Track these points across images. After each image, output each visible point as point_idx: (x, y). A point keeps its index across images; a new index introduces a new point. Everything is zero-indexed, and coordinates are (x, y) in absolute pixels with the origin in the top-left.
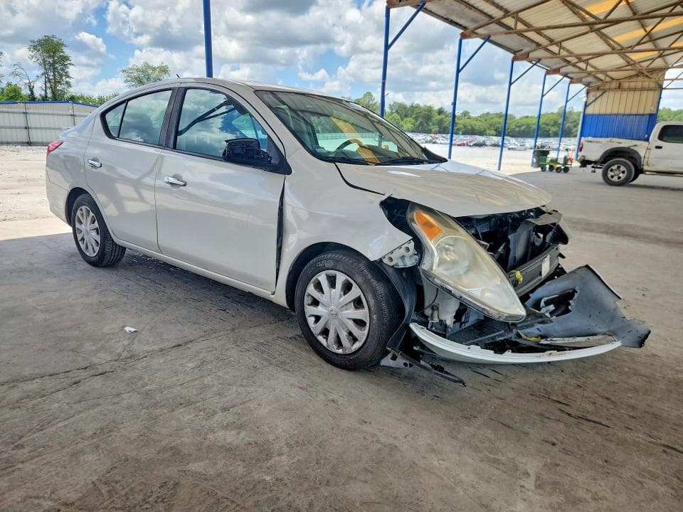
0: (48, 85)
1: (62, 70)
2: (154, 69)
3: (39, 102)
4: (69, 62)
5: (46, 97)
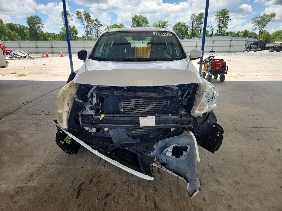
0: (219, 29)
1: (226, 22)
2: (268, 16)
3: (214, 36)
4: (229, 19)
5: (217, 33)
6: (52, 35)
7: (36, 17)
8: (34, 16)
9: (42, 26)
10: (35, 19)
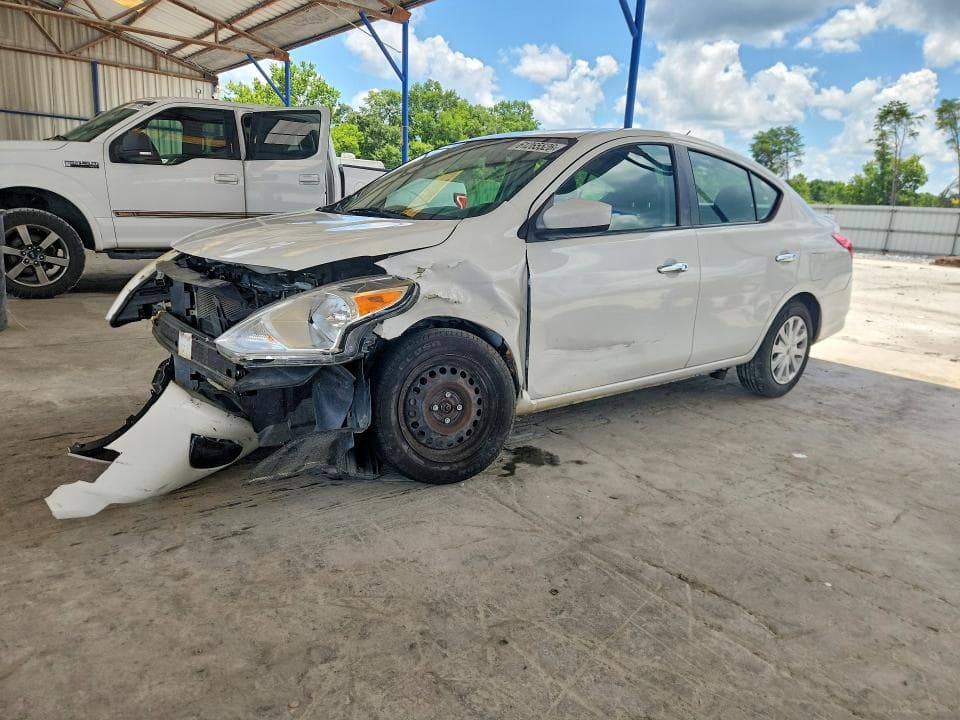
6: (833, 188)
7: (787, 132)
8: (779, 129)
9: (797, 158)
10: (782, 138)
